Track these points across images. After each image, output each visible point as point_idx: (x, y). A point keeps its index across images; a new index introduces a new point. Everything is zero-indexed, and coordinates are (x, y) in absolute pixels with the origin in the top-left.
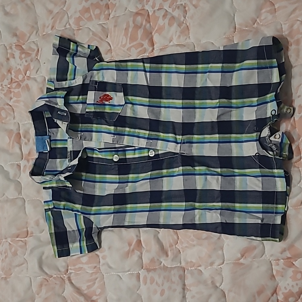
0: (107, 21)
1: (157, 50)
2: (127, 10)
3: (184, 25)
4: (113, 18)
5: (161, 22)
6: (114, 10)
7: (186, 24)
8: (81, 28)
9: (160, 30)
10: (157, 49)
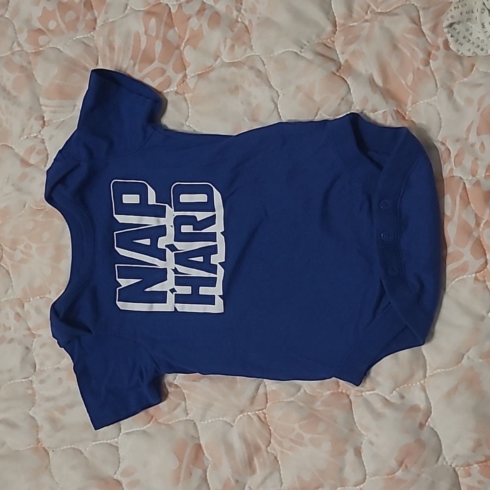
0: (92, 33)
1: (193, 77)
2: (128, 8)
3: (239, 25)
4: (102, 25)
5: (194, 23)
6: (103, 11)
7: (244, 23)
8: (41, 49)
9: (195, 39)
10: (193, 75)
